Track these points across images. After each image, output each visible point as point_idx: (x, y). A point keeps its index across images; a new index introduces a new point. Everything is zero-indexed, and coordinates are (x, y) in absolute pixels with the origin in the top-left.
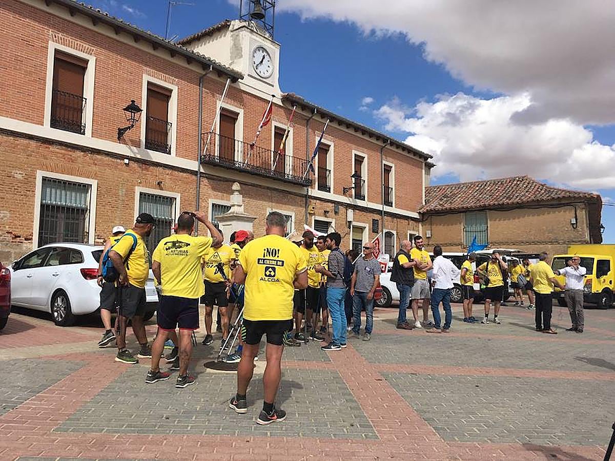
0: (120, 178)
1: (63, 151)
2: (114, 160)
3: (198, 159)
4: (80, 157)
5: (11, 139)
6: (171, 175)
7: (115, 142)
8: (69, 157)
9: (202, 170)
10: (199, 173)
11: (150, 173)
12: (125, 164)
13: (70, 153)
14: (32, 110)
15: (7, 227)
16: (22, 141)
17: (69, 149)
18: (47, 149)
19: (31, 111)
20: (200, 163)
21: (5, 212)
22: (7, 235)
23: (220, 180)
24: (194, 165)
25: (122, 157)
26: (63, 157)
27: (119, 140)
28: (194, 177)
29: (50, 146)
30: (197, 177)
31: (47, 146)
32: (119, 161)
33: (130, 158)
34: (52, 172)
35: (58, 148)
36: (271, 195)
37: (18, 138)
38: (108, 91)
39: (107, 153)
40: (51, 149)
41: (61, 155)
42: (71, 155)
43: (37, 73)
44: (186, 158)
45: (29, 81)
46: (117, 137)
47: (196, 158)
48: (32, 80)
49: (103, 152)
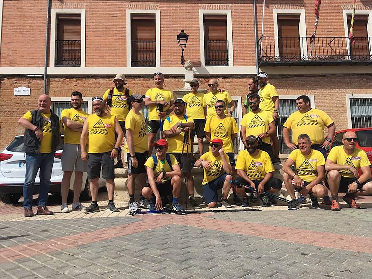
1: (141, 81)
2: (179, 80)
3: (256, 64)
5: (107, 81)
6: (231, 82)
7: (180, 66)
8: (146, 84)
13: (147, 82)
14: (118, 59)
17: (146, 79)
18: (130, 82)
20: (258, 67)
23: (282, 78)
26: (142, 85)
27: (182, 64)
29: (132, 80)
31: (130, 80)
35: (138, 80)
36: (350, 81)
37: (111, 79)
38: (171, 31)
39: (174, 76)
40: (133, 81)
41: (140, 84)
42: (147, 83)
43: (120, 34)
44: (244, 66)
45: (115, 40)
46: (181, 63)
47: (255, 63)
48: (117, 39)
49: (171, 76)
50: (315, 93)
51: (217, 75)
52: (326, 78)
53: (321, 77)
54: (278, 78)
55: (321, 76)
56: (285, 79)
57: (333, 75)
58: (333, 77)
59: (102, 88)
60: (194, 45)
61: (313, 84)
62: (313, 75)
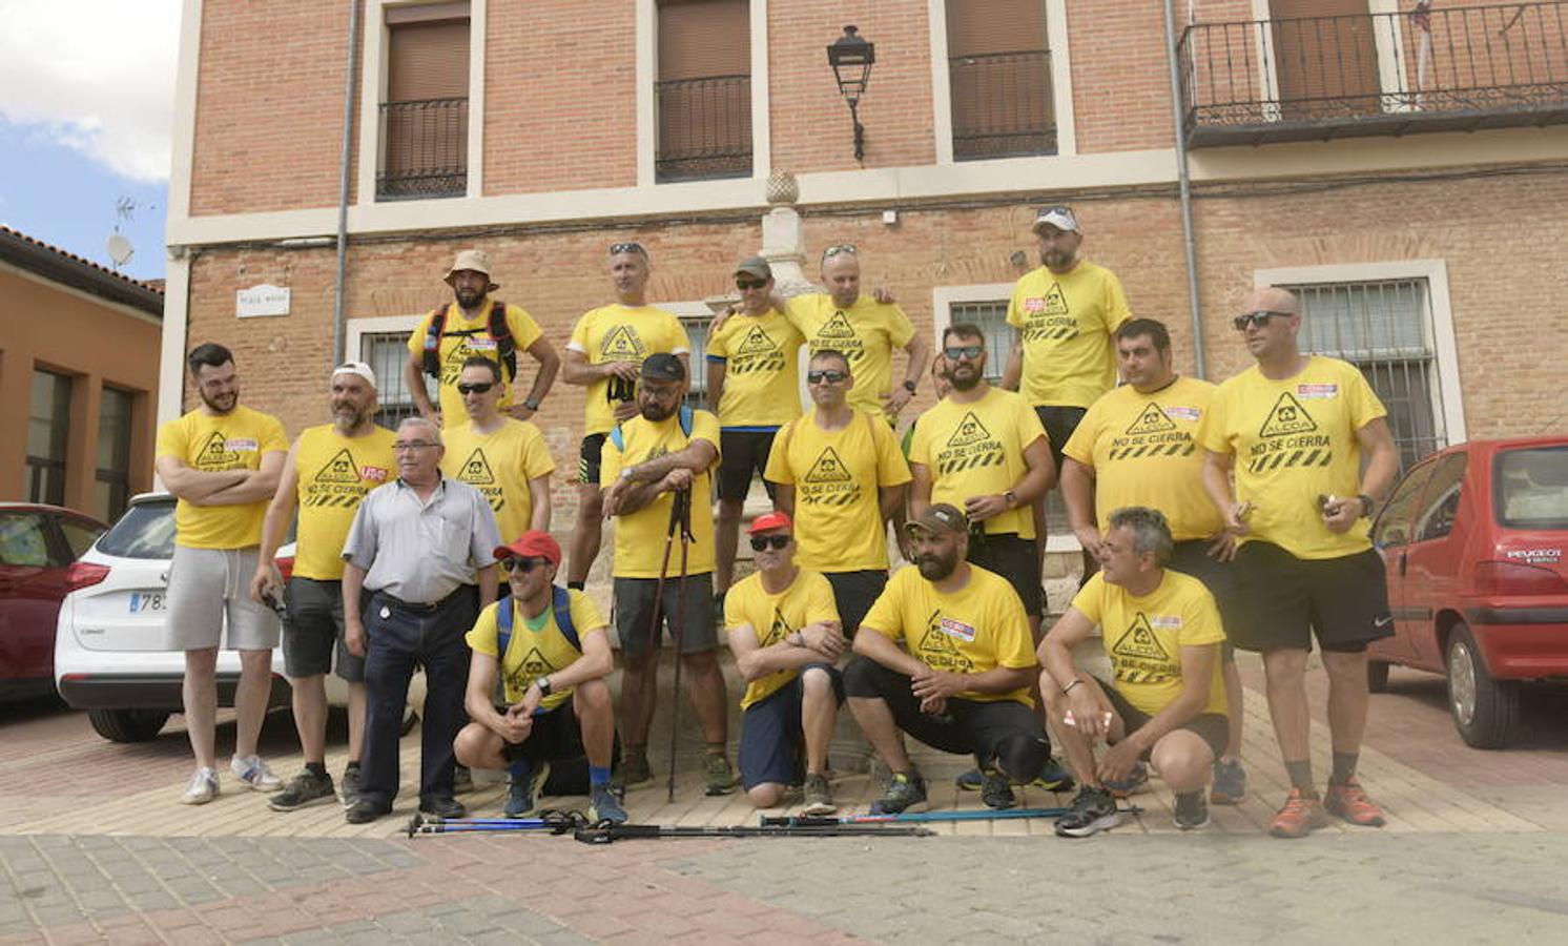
0: (876, 273)
1: (696, 239)
2: (849, 224)
3: (1175, 140)
4: (741, 242)
5: (562, 244)
7: (849, 169)
8: (712, 249)
9: (1198, 172)
10: (1183, 188)
11: (980, 234)
12: (889, 225)
13: (717, 238)
14: (605, 155)
15: (567, 466)
16: (589, 239)
17: (712, 227)
19: (602, 158)
20: (1186, 150)
21: (561, 429)
22: (567, 487)
24: (1161, 164)
25: (875, 208)
26: (697, 254)
27: (859, 160)
28: (1168, 206)
29: (659, 235)
30: (1181, 205)
31: (652, 236)
32: (866, 222)
33: (902, 206)
34: (669, 300)
35: (680, 234)
38: (811, 30)
39: (825, 208)
40: (663, 240)
41: (691, 250)
42: (718, 244)
43: (612, 59)
44: (1125, 150)
45: (595, 84)
46: (853, 152)
47: (1170, 137)
48: (602, 80)
49: (812, 209)
50: (1450, 253)
51: (1007, 194)
52: (1498, 182)
53: (1472, 181)
54: (1277, 194)
55: (1472, 175)
56: (1312, 198)
57: (1534, 168)
58: (1529, 179)
59: (543, 272)
60: (904, 77)
61: (1438, 212)
62: (1436, 173)
